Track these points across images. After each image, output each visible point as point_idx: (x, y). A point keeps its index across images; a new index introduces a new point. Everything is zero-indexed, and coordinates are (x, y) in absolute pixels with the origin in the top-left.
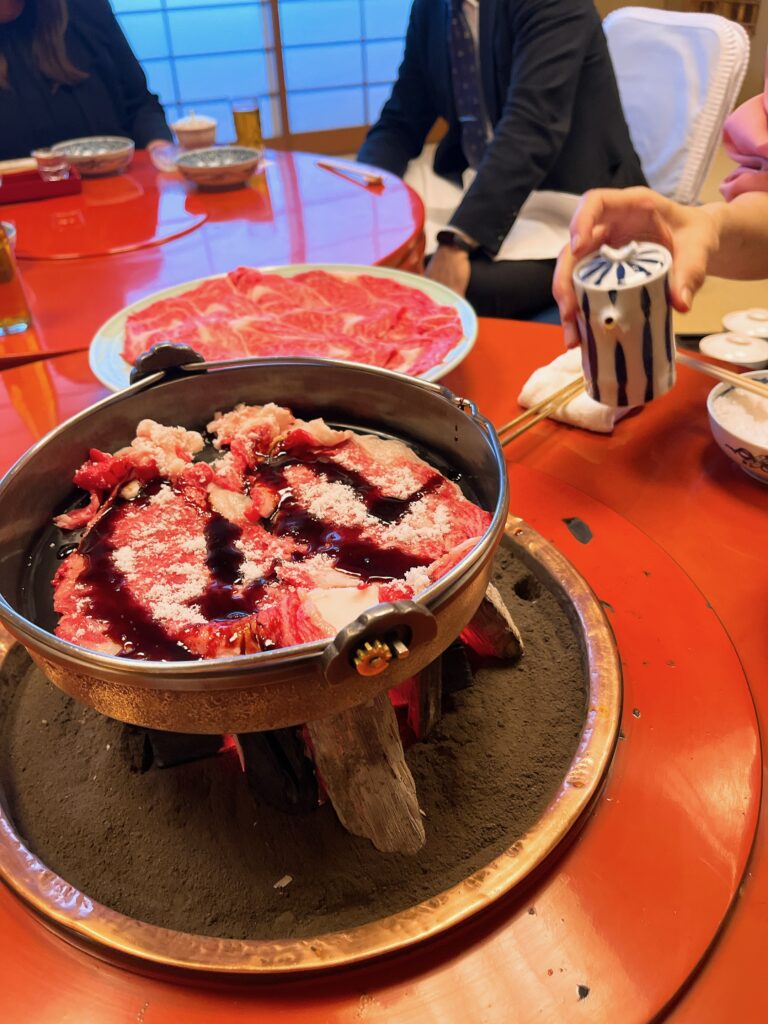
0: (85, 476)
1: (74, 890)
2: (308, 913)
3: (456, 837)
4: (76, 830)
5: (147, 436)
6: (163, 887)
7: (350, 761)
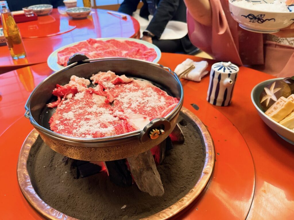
0: (56, 91)
1: (61, 213)
2: (132, 215)
3: (173, 190)
4: (59, 197)
5: (74, 80)
6: (87, 212)
7: (141, 170)
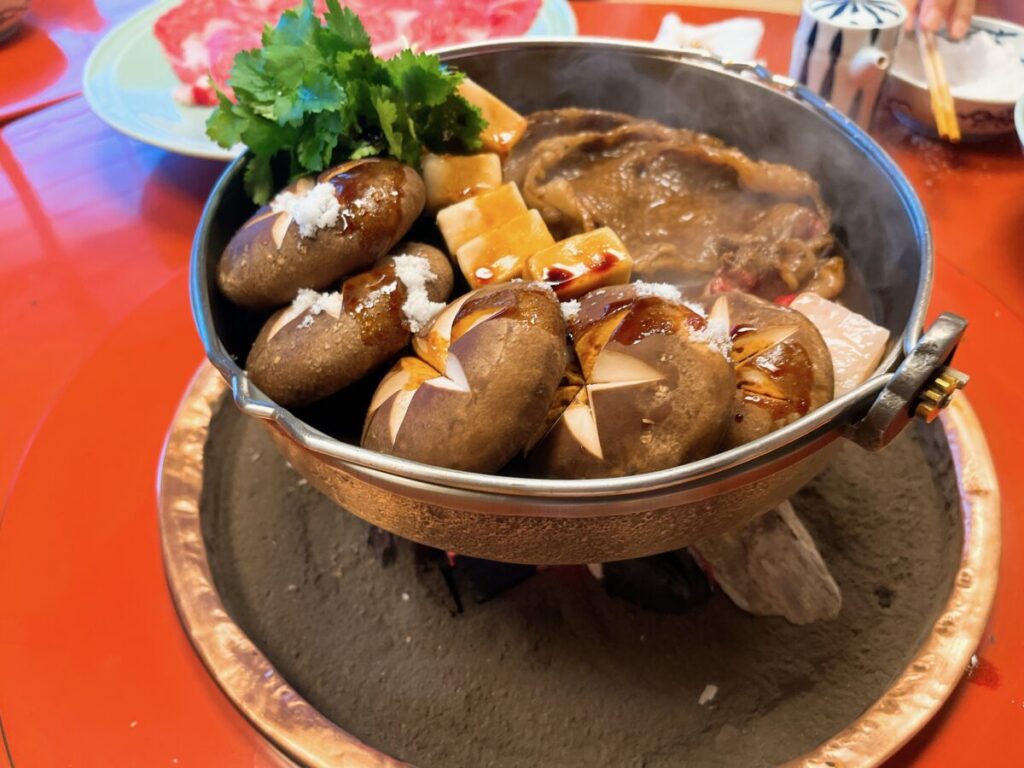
7: (746, 534)
